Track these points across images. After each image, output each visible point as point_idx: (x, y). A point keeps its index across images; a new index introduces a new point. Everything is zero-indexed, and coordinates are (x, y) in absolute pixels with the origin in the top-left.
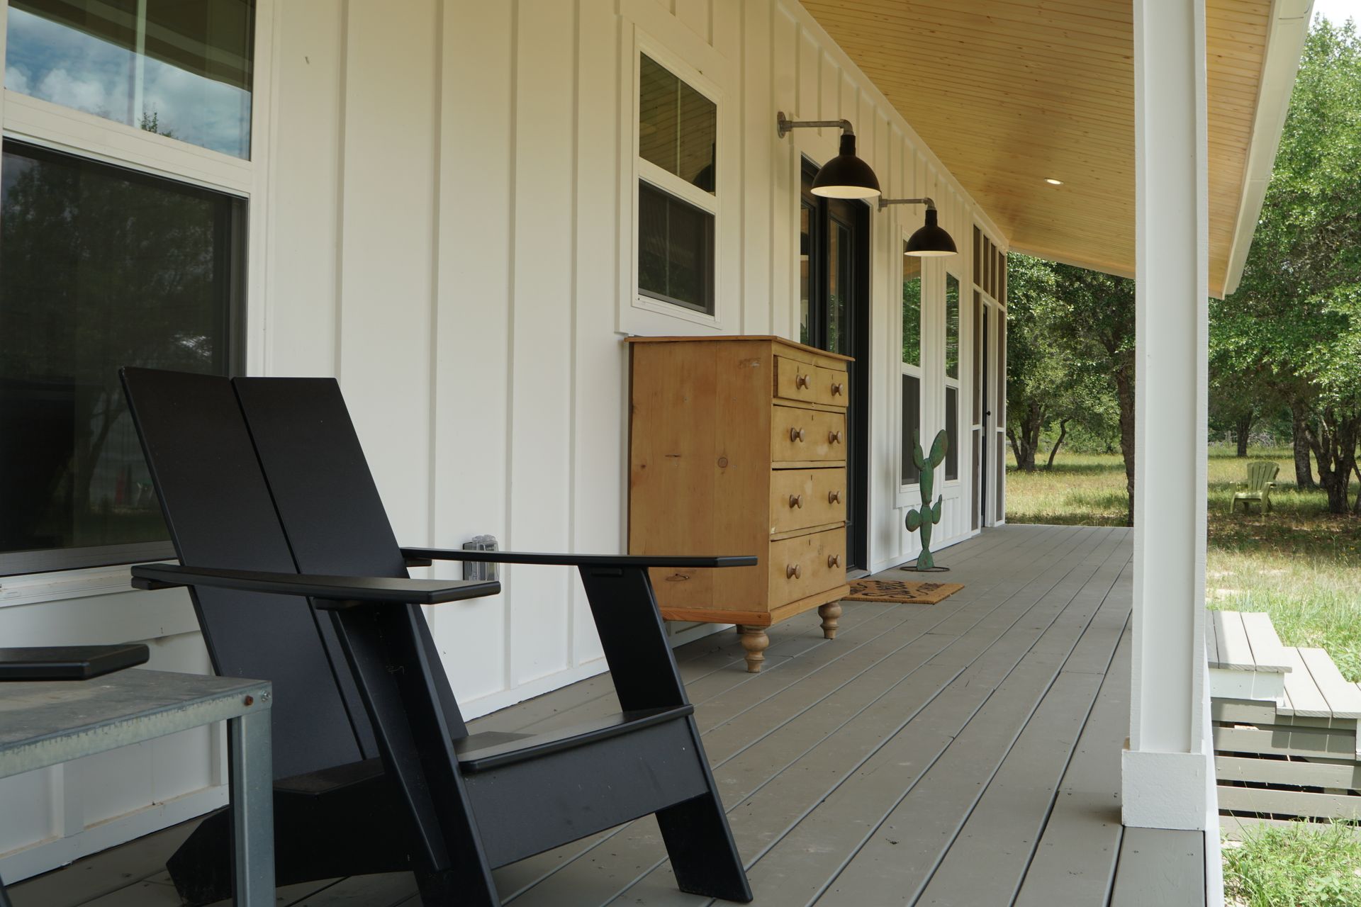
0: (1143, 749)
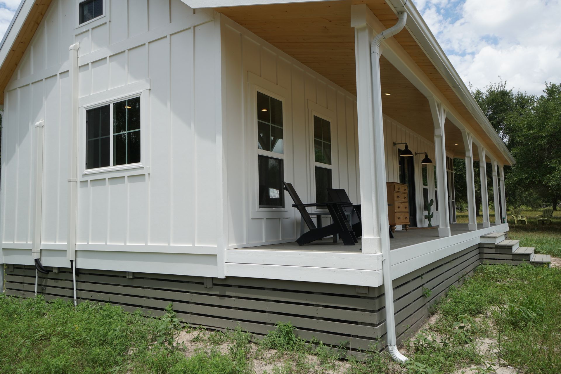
0: (441, 227)
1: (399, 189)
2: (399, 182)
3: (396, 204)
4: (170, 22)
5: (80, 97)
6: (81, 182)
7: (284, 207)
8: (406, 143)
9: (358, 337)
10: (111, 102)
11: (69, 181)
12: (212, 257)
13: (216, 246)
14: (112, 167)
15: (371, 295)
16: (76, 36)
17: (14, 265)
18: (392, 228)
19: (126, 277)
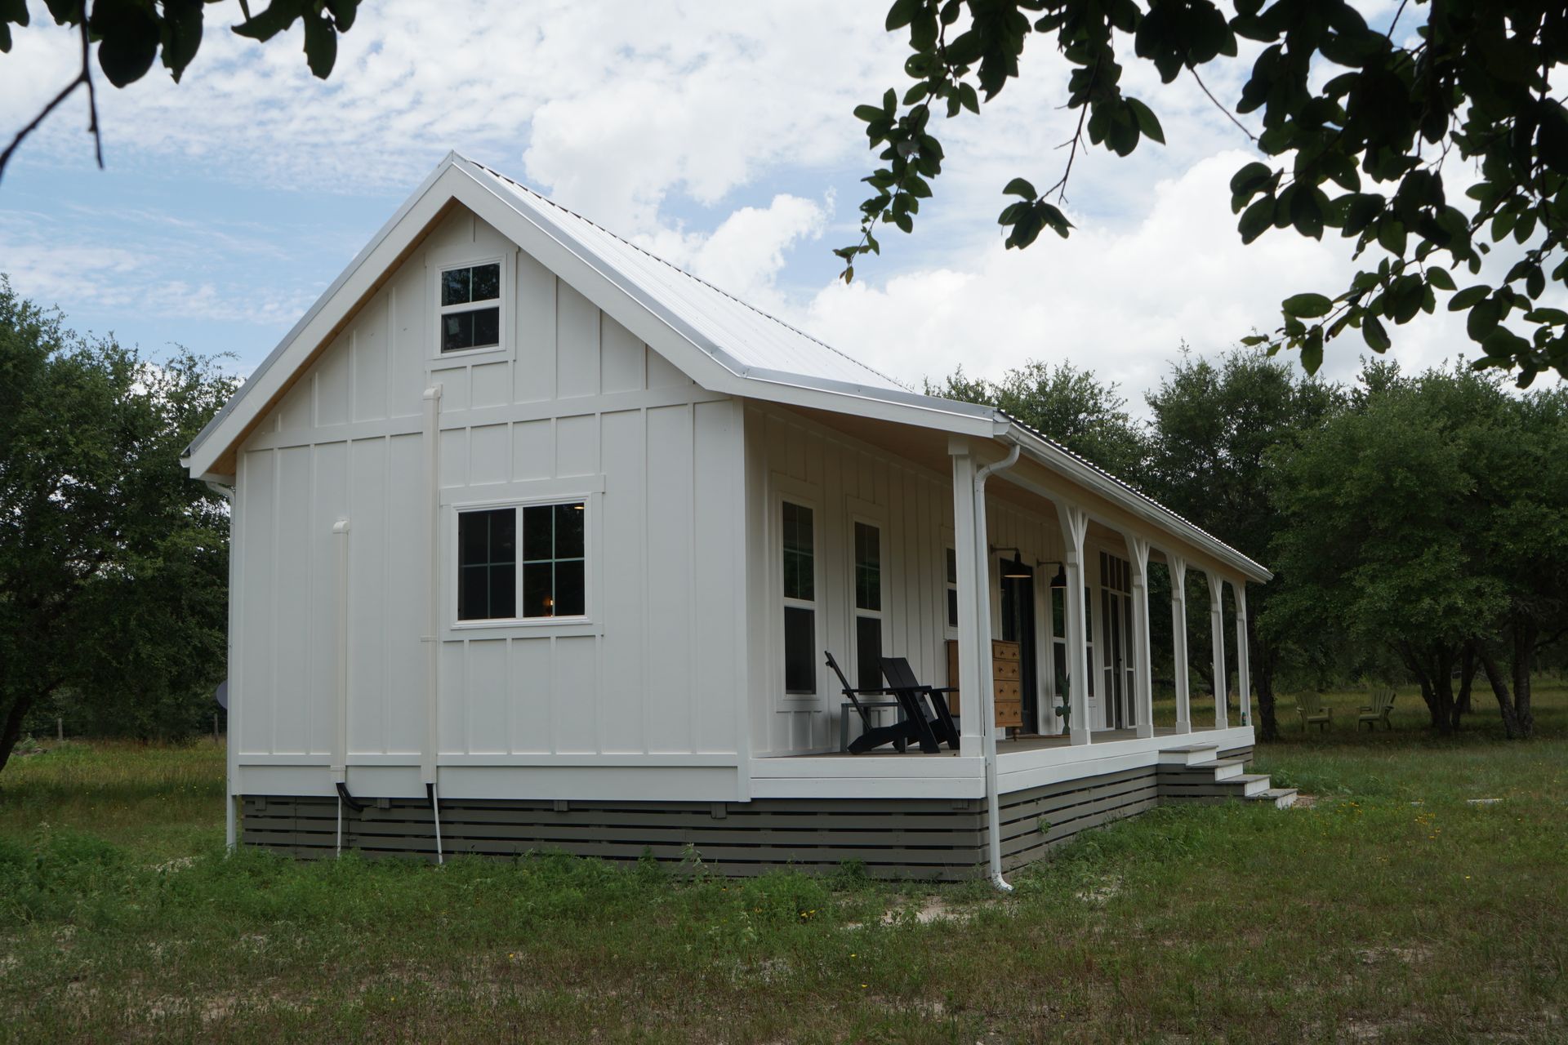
1: (1002, 653)
2: (1001, 639)
4: (647, 388)
5: (445, 486)
6: (447, 642)
7: (814, 693)
8: (1016, 550)
9: (951, 865)
10: (519, 504)
11: (424, 641)
12: (729, 770)
13: (736, 753)
14: (520, 619)
15: (971, 810)
16: (432, 371)
17: (266, 797)
19: (552, 810)
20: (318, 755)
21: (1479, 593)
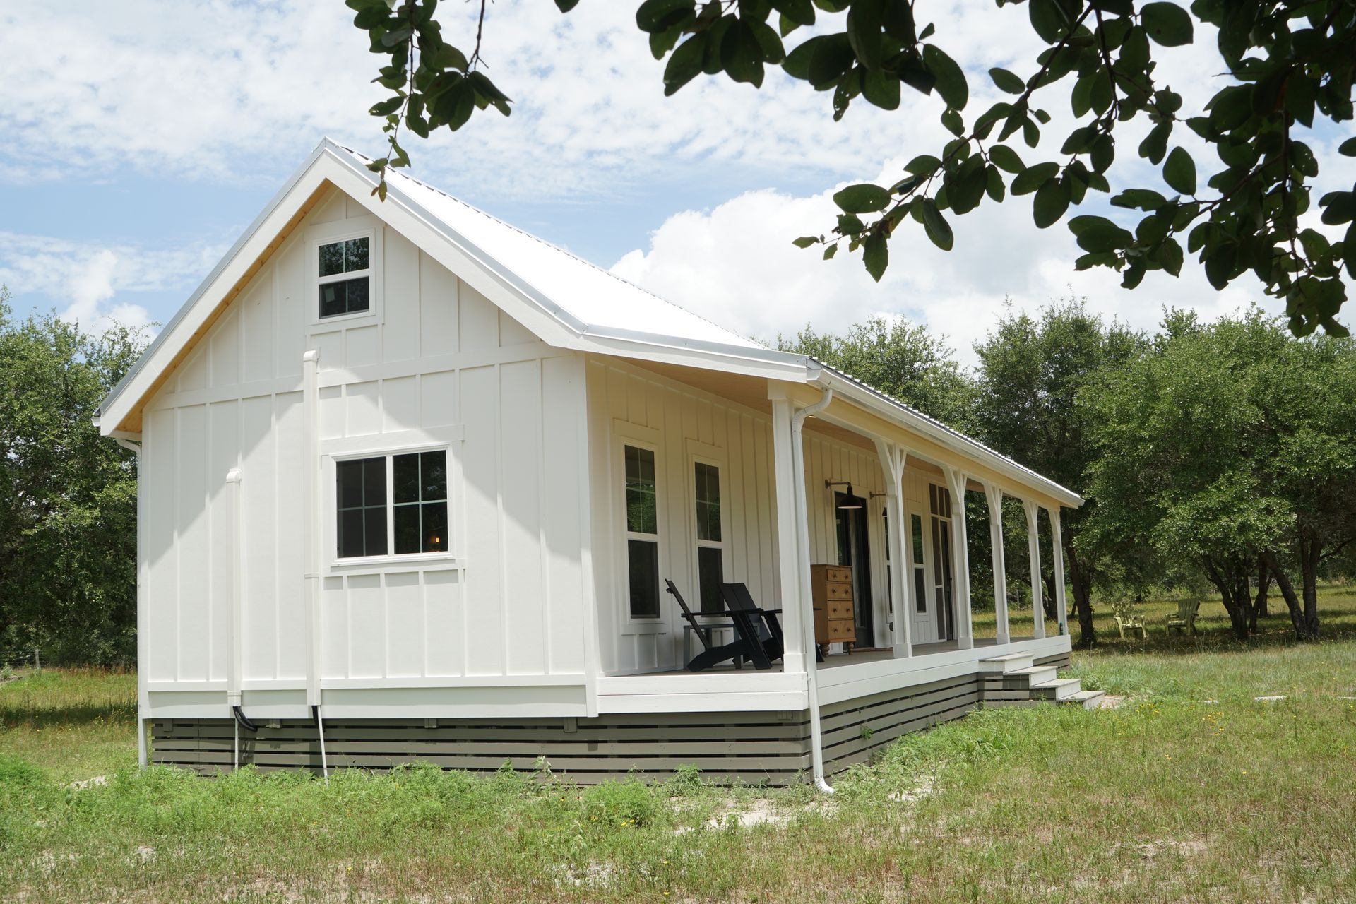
1: (835, 576)
2: (836, 563)
3: (831, 605)
4: (500, 347)
5: (322, 438)
6: (326, 578)
7: (659, 617)
8: (848, 483)
9: (779, 771)
10: (389, 452)
11: (308, 578)
12: (578, 691)
13: (584, 674)
14: (391, 556)
15: (795, 721)
16: (312, 336)
17: (173, 720)
18: (824, 648)
19: (423, 727)
20: (216, 681)
21: (1268, 511)
